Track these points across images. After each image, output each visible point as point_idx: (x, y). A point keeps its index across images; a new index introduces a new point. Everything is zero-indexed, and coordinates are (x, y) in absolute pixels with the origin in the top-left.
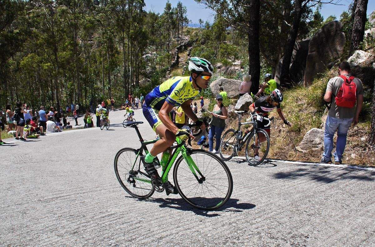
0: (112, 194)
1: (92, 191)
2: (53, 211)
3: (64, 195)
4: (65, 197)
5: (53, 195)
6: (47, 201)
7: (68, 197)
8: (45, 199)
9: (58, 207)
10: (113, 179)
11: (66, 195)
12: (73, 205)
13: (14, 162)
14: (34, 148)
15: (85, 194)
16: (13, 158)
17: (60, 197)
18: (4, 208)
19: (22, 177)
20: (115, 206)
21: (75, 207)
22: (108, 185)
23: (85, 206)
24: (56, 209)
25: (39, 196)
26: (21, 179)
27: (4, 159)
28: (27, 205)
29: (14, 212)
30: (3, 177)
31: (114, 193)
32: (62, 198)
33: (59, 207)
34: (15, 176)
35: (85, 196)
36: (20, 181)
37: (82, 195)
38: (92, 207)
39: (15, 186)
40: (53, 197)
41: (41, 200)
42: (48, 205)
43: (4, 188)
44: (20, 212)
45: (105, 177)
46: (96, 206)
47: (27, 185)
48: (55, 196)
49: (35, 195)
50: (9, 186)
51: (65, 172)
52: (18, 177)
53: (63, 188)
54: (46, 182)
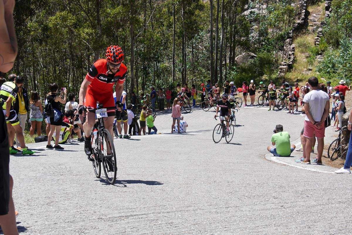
0: (215, 216)
1: (180, 211)
2: (125, 232)
3: (137, 214)
4: (140, 217)
5: (120, 213)
6: (112, 220)
7: (145, 216)
8: (108, 217)
9: (131, 227)
10: (211, 198)
11: (140, 213)
12: (155, 226)
13: (45, 173)
15: (170, 214)
16: (42, 168)
17: (132, 216)
18: (49, 225)
19: (64, 191)
20: (225, 229)
21: (160, 229)
23: (175, 228)
24: (129, 230)
25: (98, 213)
26: (64, 193)
27: (29, 170)
28: (82, 223)
29: (65, 231)
30: (36, 190)
31: (219, 215)
32: (135, 217)
33: (134, 228)
34: (52, 189)
35: (171, 216)
36: (63, 195)
37: (165, 215)
38: (186, 229)
39: (57, 201)
40: (120, 215)
41: (103, 218)
42: (116, 225)
43: (42, 203)
44: (75, 231)
46: (193, 228)
47: (76, 201)
48: (123, 214)
49: (92, 212)
50: (48, 201)
51: (130, 188)
52: (58, 191)
53: (132, 205)
54: (104, 198)
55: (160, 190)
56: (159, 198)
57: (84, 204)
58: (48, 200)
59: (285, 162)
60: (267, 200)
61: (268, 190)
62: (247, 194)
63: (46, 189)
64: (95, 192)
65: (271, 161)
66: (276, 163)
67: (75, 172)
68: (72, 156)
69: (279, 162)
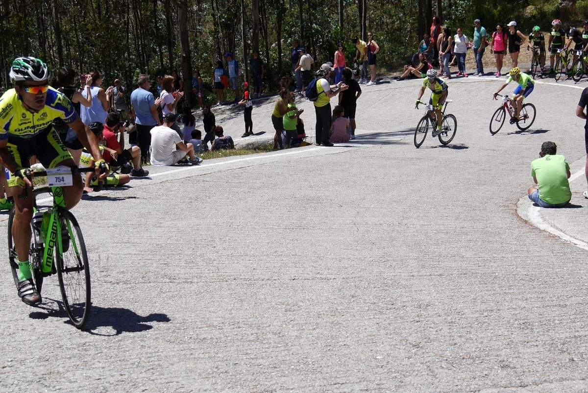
14: (114, 226)
22: (357, 387)
26: (79, 346)
39: (61, 370)
43: (30, 377)
45: (345, 355)
47: (98, 371)
50: (42, 370)
51: (215, 327)
52: (68, 337)
53: (208, 387)
54: (156, 363)
55: (276, 334)
56: (268, 363)
57: (112, 380)
58: (42, 368)
59: (554, 226)
60: (485, 372)
61: (494, 338)
62: (448, 353)
63: (44, 333)
64: (142, 341)
65: (526, 222)
66: (537, 228)
67: (114, 273)
68: (118, 222)
69: (542, 226)
